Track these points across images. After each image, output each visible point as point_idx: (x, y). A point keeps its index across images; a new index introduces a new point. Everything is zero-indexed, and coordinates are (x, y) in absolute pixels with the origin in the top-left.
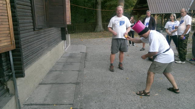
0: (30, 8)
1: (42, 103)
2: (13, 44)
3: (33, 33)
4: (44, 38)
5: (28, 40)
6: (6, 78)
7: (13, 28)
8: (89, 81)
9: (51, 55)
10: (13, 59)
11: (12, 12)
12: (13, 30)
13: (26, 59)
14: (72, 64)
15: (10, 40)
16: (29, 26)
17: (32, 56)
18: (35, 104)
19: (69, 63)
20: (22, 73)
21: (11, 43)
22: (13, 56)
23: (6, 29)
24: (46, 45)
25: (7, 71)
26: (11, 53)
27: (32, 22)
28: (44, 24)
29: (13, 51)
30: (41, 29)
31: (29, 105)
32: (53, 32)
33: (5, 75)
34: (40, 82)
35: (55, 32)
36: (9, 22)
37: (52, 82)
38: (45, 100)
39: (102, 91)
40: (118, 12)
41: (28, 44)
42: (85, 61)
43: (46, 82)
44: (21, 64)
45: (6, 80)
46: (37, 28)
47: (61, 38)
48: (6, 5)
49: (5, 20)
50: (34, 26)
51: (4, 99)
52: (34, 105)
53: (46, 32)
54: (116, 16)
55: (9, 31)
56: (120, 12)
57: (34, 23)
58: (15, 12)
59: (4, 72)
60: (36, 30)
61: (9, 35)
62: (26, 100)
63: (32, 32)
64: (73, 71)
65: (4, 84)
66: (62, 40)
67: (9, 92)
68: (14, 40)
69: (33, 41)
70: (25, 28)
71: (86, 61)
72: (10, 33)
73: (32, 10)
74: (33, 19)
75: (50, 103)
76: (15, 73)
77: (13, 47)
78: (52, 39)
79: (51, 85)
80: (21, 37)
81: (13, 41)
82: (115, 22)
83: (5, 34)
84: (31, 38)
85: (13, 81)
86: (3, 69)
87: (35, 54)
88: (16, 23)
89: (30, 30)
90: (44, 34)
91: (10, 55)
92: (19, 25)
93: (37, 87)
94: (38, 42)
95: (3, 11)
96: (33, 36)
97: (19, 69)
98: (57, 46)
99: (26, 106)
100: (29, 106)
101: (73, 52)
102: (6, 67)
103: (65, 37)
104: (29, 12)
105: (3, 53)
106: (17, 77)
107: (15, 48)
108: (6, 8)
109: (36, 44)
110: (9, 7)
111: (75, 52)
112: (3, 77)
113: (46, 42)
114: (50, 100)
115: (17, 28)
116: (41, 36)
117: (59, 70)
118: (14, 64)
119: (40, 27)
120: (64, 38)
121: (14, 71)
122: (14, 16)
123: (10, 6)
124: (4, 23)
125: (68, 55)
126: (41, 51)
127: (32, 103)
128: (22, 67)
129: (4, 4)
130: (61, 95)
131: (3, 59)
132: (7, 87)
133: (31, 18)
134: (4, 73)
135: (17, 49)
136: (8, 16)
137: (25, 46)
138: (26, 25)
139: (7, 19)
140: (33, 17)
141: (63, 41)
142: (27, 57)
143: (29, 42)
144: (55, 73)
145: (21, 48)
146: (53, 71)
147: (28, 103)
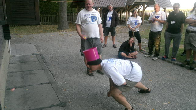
8: (75, 97)
19: (27, 73)
66: (6, 39)
71: (49, 66)
103: (9, 35)
117: (19, 85)
125: (18, 60)
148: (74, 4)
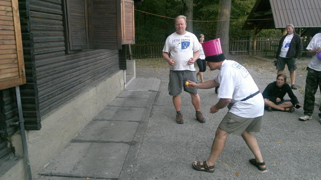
0: (61, 17)
1: (68, 173)
2: (22, 75)
3: (64, 57)
4: (85, 66)
5: (54, 70)
6: (9, 130)
7: (24, 50)
8: (153, 140)
9: (97, 93)
10: (22, 99)
11: (22, 24)
12: (23, 54)
13: (50, 100)
14: (130, 110)
15: (17, 69)
16: (56, 47)
17: (61, 94)
18: (58, 174)
19: (126, 108)
20: (36, 123)
21: (19, 74)
22: (22, 94)
23: (11, 52)
24: (89, 78)
25: (11, 119)
26: (18, 91)
27: (64, 40)
28: (85, 44)
29: (22, 87)
30: (80, 51)
31: (47, 175)
32: (103, 57)
33: (8, 125)
34: (74, 138)
35: (107, 56)
36: (15, 40)
37: (92, 138)
38: (74, 169)
39: (171, 160)
40: (178, 26)
41: (55, 76)
42: (153, 105)
43: (82, 139)
44: (34, 109)
45: (9, 134)
46: (71, 49)
47: (118, 65)
48: (11, 13)
49: (9, 37)
50: (66, 46)
51: (5, 163)
52: (55, 176)
53: (90, 57)
54: (175, 33)
55: (16, 55)
56: (181, 26)
57: (66, 41)
58: (26, 24)
59: (6, 120)
60: (69, 52)
61: (16, 62)
62: (45, 166)
63: (62, 55)
64: (130, 121)
65: (8, 140)
66: (121, 69)
67: (14, 154)
68: (24, 70)
69: (64, 71)
70: (50, 49)
71: (156, 105)
72: (17, 58)
73: (63, 20)
74: (65, 35)
75: (81, 174)
76: (25, 123)
77: (23, 81)
78: (101, 68)
79: (90, 143)
80: (37, 65)
81: (22, 71)
82: (174, 44)
83: (8, 60)
84: (61, 66)
85: (21, 135)
86: (5, 115)
87: (67, 91)
88: (28, 41)
89: (58, 53)
90: (86, 59)
91: (17, 94)
92: (33, 46)
93: (67, 145)
94: (73, 72)
95: (7, 23)
96: (64, 63)
97: (31, 117)
98: (109, 80)
99: (42, 176)
100: (48, 178)
101: (138, 90)
102: (10, 112)
103: (125, 64)
104: (58, 25)
105: (6, 90)
106: (28, 129)
107: (25, 83)
108: (12, 17)
109: (69, 75)
110: (16, 16)
111: (140, 90)
112: (4, 128)
113: (90, 72)
114: (82, 169)
115: (30, 50)
116: (79, 63)
117: (108, 118)
118: (23, 108)
119: (78, 48)
120: (123, 66)
121: (22, 120)
122: (24, 31)
123: (18, 14)
124: (6, 42)
125: (128, 95)
126: (79, 86)
127: (54, 172)
128: (36, 113)
129: (8, 11)
130: (103, 161)
131: (5, 99)
132: (11, 145)
133: (62, 33)
134: (7, 122)
135: (28, 83)
136: (14, 30)
137: (48, 78)
138: (52, 44)
139: (13, 36)
140: (65, 31)
141: (122, 71)
142: (51, 96)
143: (57, 72)
144: (101, 124)
145: (35, 82)
146: (99, 120)
147: (48, 171)
148: (248, 23)
